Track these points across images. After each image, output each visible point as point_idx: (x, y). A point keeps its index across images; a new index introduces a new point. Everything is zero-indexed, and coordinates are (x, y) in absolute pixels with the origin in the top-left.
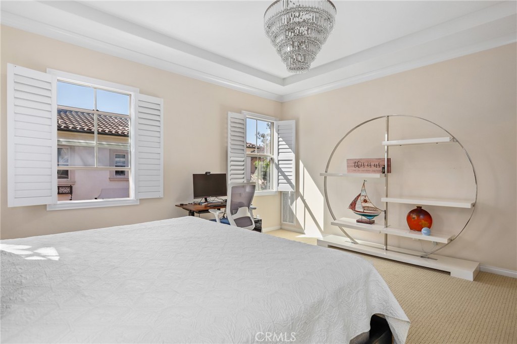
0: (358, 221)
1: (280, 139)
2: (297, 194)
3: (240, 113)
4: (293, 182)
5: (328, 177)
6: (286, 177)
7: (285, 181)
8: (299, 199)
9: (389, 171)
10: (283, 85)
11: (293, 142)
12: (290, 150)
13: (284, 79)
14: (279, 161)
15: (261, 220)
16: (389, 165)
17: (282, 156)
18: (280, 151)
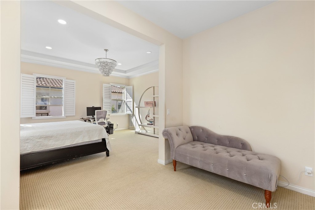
0: (148, 124)
1: (127, 93)
2: (133, 115)
3: (109, 84)
4: (132, 110)
5: (140, 108)
6: (129, 108)
7: (129, 110)
8: (134, 117)
9: (155, 106)
10: (125, 73)
11: (132, 94)
12: (131, 98)
13: (126, 71)
14: (127, 102)
15: (113, 124)
16: (155, 104)
17: (128, 100)
18: (127, 98)
